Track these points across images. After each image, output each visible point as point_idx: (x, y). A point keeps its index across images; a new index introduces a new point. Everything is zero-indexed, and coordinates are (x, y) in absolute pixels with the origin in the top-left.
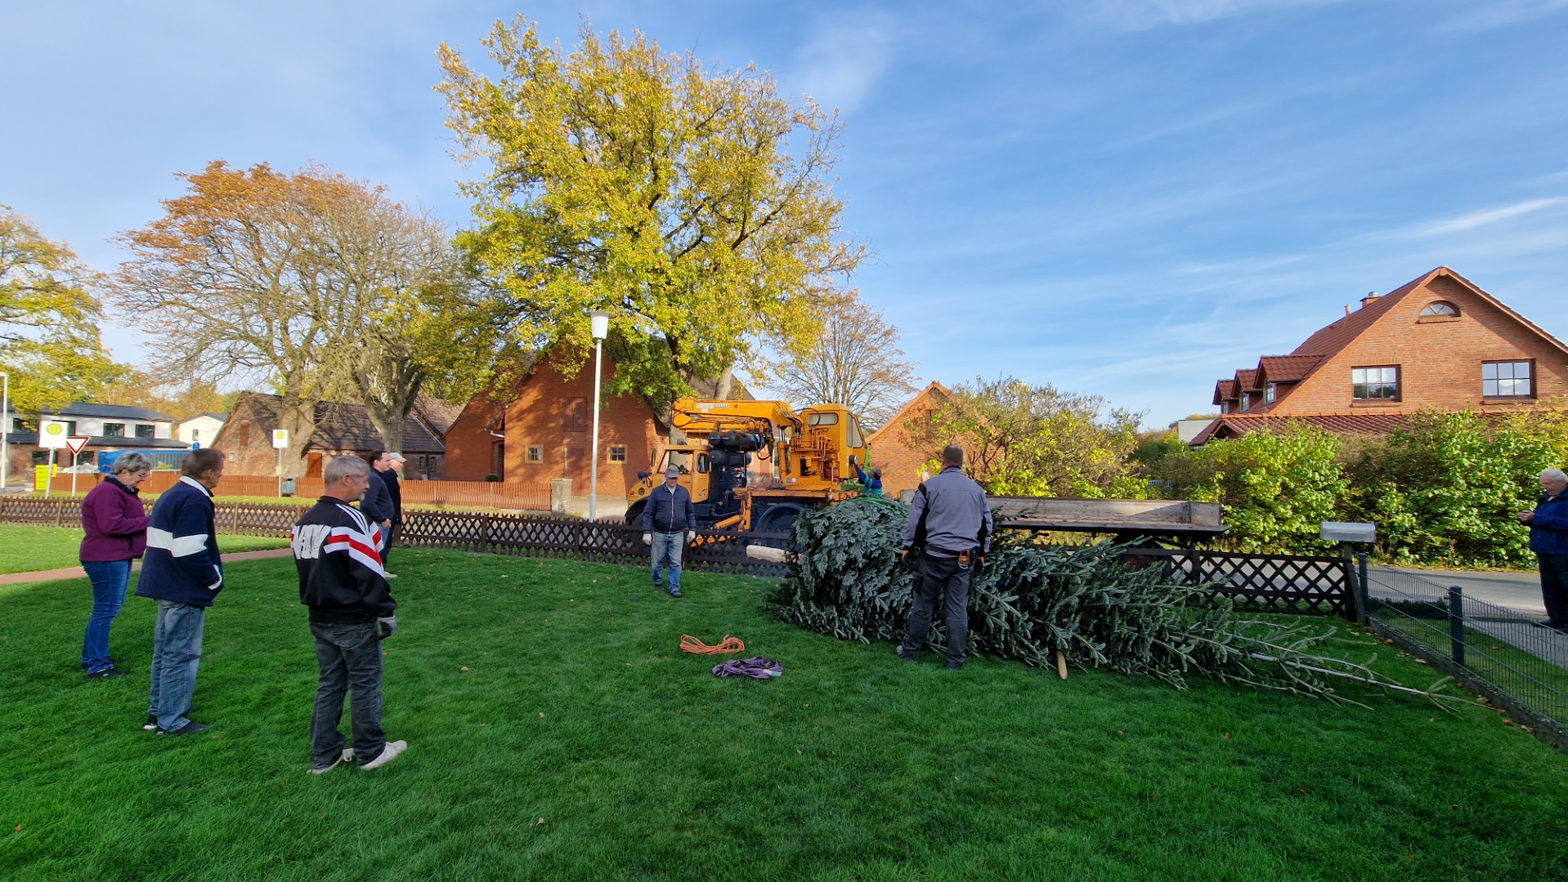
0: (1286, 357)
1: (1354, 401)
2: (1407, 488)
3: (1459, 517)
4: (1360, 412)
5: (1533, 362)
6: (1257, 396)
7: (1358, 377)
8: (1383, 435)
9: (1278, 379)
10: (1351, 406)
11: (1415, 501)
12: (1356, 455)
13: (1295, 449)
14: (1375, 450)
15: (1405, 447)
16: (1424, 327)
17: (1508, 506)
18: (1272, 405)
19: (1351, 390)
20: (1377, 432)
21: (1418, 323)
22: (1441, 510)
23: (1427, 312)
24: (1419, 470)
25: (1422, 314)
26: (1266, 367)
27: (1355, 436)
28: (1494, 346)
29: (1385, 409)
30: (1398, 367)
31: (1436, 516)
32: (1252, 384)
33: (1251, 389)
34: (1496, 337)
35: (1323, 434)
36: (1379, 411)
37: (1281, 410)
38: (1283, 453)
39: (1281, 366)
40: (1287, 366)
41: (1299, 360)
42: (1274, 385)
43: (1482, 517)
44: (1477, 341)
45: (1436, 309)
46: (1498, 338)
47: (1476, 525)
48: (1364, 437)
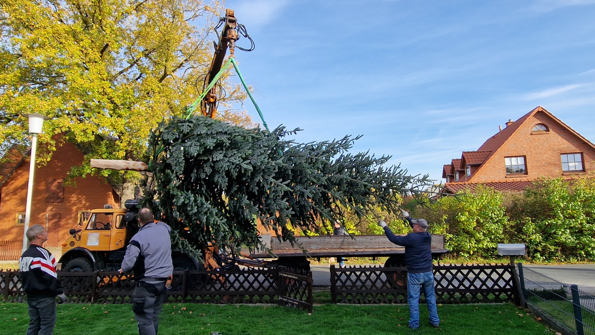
0: (474, 152)
1: (507, 175)
2: (535, 220)
3: (562, 235)
4: (510, 180)
5: (582, 153)
6: (462, 173)
7: (508, 162)
8: (522, 192)
9: (471, 163)
10: (506, 177)
11: (540, 227)
12: (510, 203)
13: (482, 201)
14: (519, 200)
15: (532, 198)
16: (534, 136)
17: (583, 227)
18: (470, 178)
19: (505, 169)
20: (519, 190)
21: (531, 134)
22: (553, 231)
23: (534, 129)
24: (540, 210)
25: (532, 130)
26: (465, 157)
27: (509, 193)
28: (565, 146)
29: (521, 178)
30: (525, 157)
31: (550, 235)
32: (459, 167)
33: (459, 169)
34: (565, 141)
35: (494, 192)
36: (519, 179)
37: (474, 180)
38: (476, 203)
39: (472, 157)
40: (475, 157)
41: (480, 154)
42: (470, 167)
43: (571, 234)
44: (557, 144)
45: (538, 127)
46: (567, 142)
47: (569, 238)
48: (513, 193)
